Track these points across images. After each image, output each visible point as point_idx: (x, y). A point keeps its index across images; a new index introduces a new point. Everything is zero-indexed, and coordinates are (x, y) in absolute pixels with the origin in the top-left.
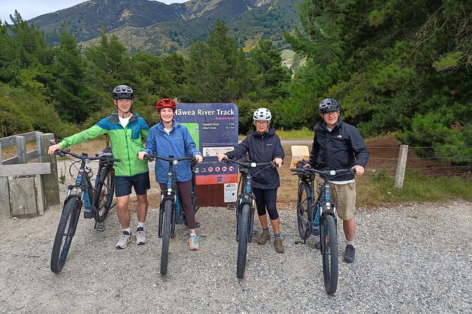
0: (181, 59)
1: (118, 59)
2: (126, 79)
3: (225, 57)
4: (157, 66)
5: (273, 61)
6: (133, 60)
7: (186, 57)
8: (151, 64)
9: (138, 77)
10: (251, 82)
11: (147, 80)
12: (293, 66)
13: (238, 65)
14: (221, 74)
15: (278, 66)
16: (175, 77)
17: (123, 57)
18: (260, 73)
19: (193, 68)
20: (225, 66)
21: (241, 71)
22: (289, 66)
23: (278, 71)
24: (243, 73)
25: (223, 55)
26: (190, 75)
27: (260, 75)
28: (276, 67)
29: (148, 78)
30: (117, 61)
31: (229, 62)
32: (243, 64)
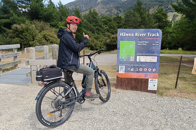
0: (121, 17)
1: (95, 18)
2: (98, 26)
3: (140, 16)
4: (110, 21)
5: (163, 17)
6: (101, 19)
7: (123, 17)
8: (108, 20)
9: (103, 25)
11: (106, 27)
12: (173, 20)
13: (147, 19)
14: (138, 24)
15: (165, 19)
16: (118, 25)
17: (97, 17)
18: (156, 23)
19: (125, 21)
20: (140, 20)
21: (148, 22)
22: (171, 20)
23: (166, 22)
24: (148, 23)
25: (140, 15)
26: (124, 24)
27: (157, 24)
28: (165, 20)
29: (107, 26)
30: (95, 19)
31: (142, 18)
32: (149, 19)
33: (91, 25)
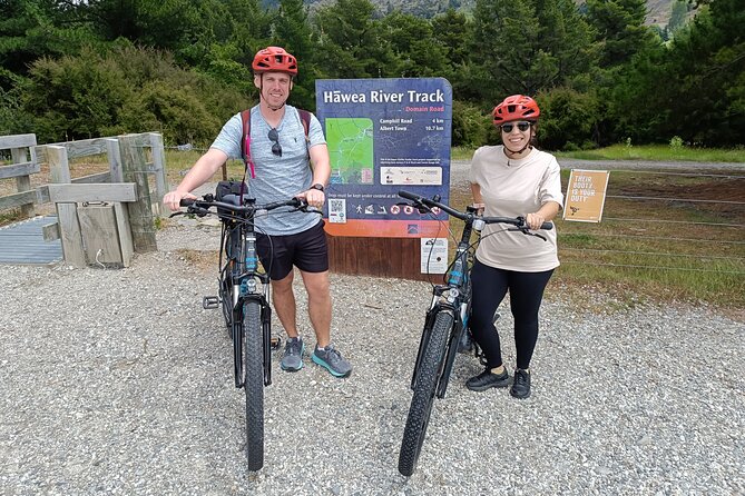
0: (461, 21)
1: (359, 25)
2: (372, 57)
3: (537, 13)
4: (421, 34)
5: (628, 16)
6: (384, 27)
7: (470, 18)
8: (413, 32)
9: (390, 54)
10: (583, 55)
11: (404, 58)
12: (672, 24)
13: (561, 25)
14: (527, 44)
15: (636, 25)
16: (451, 51)
17: (370, 22)
18: (599, 39)
19: (479, 36)
20: (533, 28)
21: (566, 36)
22: (662, 26)
23: (637, 33)
24: (567, 41)
25: (533, 10)
26: (474, 48)
27: (601, 44)
28: (633, 28)
29: (407, 55)
30: (359, 29)
31: (543, 22)
32: (569, 24)
33: (343, 53)
